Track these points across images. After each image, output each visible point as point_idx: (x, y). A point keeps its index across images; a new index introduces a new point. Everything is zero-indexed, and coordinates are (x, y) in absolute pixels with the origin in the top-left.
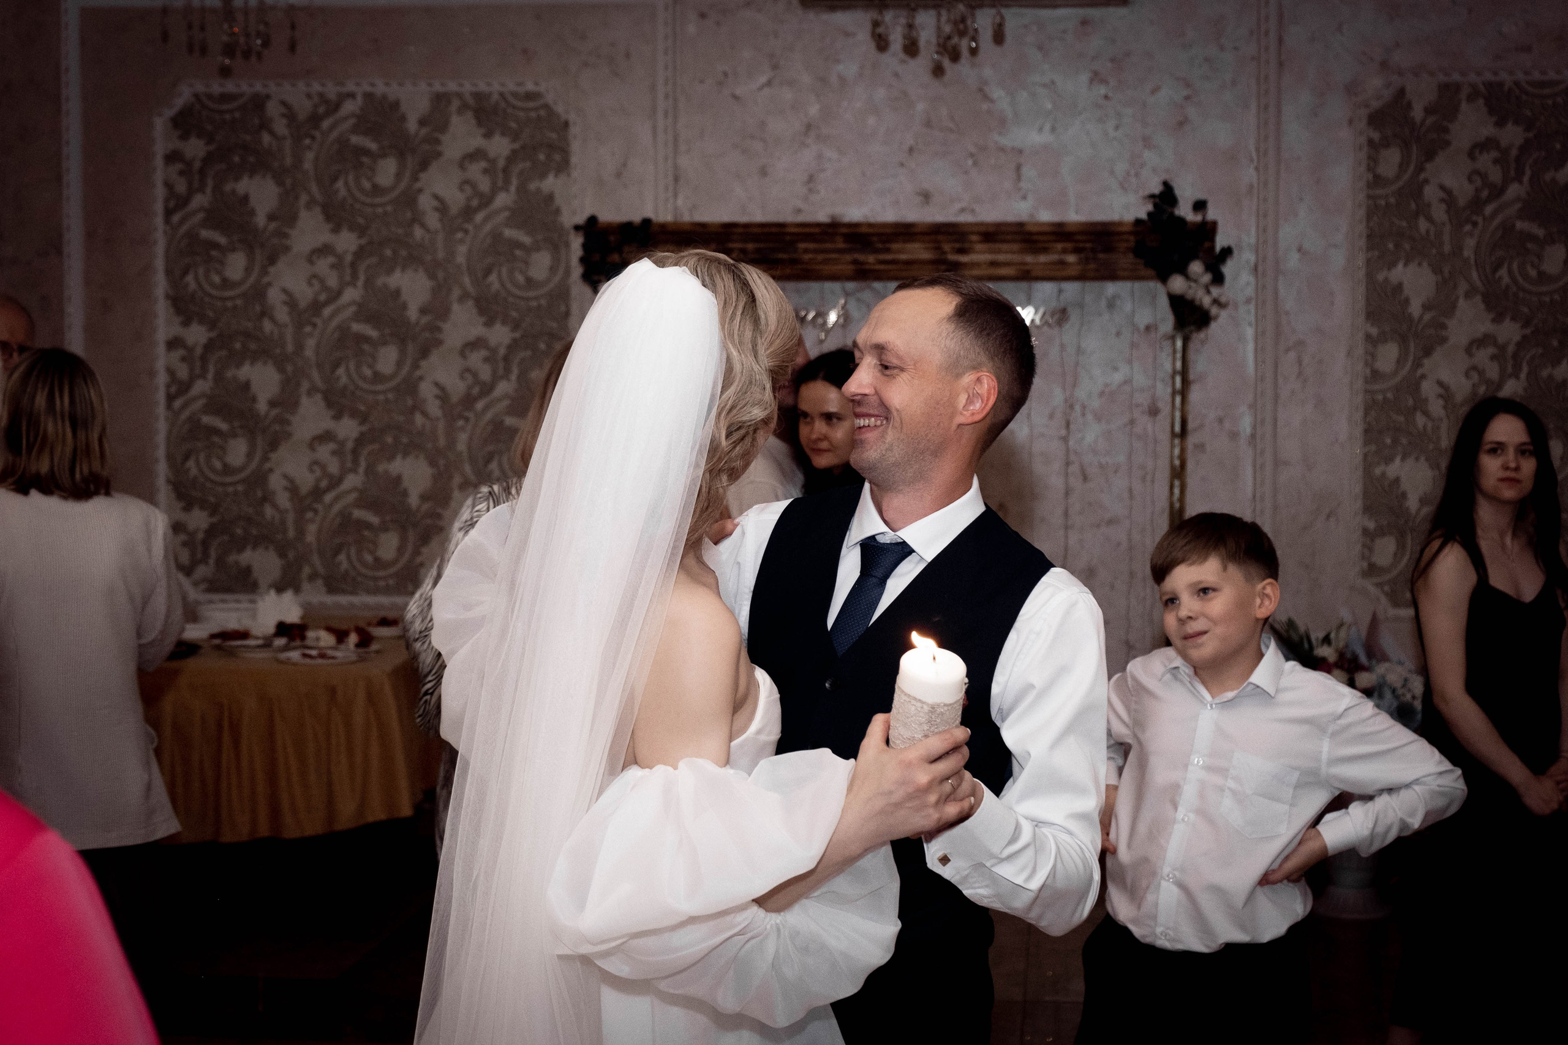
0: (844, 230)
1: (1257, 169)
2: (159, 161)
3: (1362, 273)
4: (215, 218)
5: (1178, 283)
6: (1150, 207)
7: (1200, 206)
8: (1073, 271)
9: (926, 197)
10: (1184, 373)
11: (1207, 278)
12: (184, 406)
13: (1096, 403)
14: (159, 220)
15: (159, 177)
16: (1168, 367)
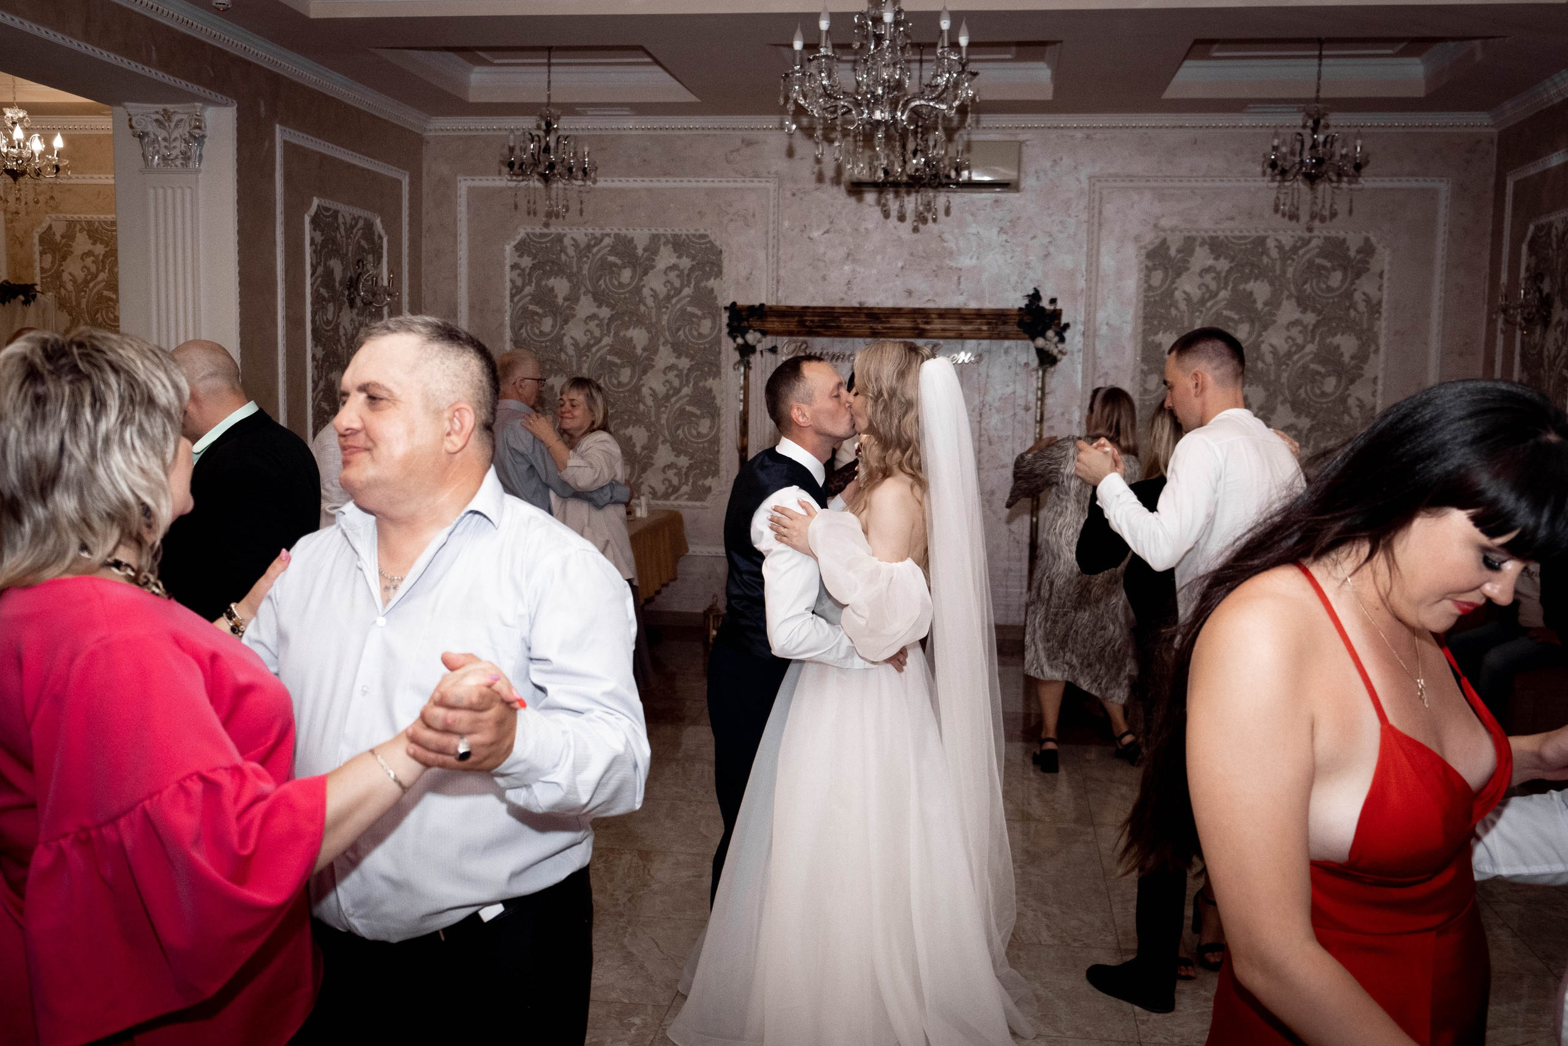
0: (865, 311)
1: (1086, 280)
2: (507, 268)
3: (1140, 338)
4: (537, 299)
5: (1040, 342)
6: (1026, 302)
7: (1053, 301)
8: (985, 334)
9: (910, 293)
10: (1043, 389)
11: (1056, 339)
13: (997, 404)
14: (507, 300)
15: (507, 278)
16: (1035, 385)
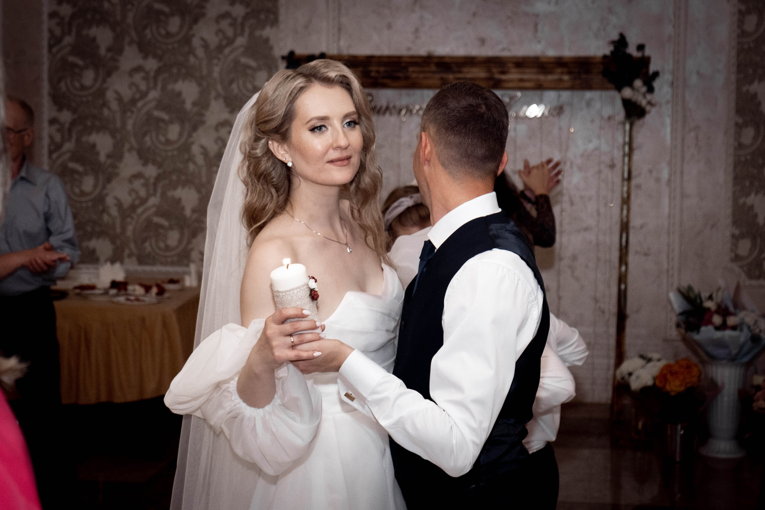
0: (436, 60)
1: (674, 26)
2: (45, 17)
3: (733, 87)
4: (76, 50)
5: (627, 92)
6: (612, 48)
7: (641, 47)
8: (567, 84)
9: (483, 41)
10: (630, 144)
11: (644, 89)
12: (59, 157)
13: (579, 161)
14: (45, 51)
15: (45, 27)
16: (620, 140)
